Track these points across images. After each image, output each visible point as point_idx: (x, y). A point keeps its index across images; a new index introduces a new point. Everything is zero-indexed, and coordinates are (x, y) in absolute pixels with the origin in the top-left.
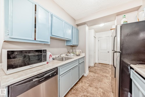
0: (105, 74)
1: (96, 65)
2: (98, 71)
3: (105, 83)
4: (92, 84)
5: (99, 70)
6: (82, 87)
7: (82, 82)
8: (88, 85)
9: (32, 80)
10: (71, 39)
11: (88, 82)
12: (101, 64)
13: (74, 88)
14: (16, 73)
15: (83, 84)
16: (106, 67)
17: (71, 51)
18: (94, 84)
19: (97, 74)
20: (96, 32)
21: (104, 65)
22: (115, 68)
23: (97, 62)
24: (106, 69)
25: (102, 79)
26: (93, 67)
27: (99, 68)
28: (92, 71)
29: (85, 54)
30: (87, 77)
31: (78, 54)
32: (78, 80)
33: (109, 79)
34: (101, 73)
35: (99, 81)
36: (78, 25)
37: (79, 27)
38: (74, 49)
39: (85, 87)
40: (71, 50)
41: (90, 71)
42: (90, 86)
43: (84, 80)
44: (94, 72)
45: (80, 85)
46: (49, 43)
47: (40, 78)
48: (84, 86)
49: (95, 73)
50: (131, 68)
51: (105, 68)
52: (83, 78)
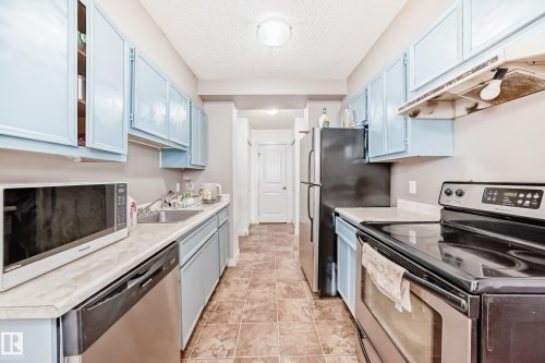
0: (281, 249)
1: (254, 230)
2: (265, 245)
3: (287, 268)
4: (257, 280)
5: (267, 240)
6: (231, 296)
7: (227, 284)
8: (247, 286)
9: (125, 285)
10: (188, 145)
11: (244, 279)
12: (266, 226)
13: (210, 308)
14: (35, 281)
15: (233, 287)
16: (280, 230)
17: (178, 190)
18: (264, 278)
19: (264, 251)
20: (253, 127)
21: (273, 226)
22: (312, 220)
23: (255, 220)
24: (283, 236)
25: (278, 261)
26: (246, 237)
27: (264, 238)
28: (248, 249)
29: (231, 197)
30: (238, 267)
31: (209, 198)
32: (217, 281)
33: (293, 257)
34: (273, 247)
35: (272, 267)
36: (204, 99)
37: (208, 106)
38: (189, 181)
39: (240, 294)
40: (178, 185)
41: (242, 250)
42: (253, 286)
43: (231, 278)
44: (253, 250)
45: (224, 294)
46: (124, 159)
47: (143, 278)
48: (236, 293)
49: (257, 251)
50: (337, 214)
51: (279, 233)
52: (227, 274)
